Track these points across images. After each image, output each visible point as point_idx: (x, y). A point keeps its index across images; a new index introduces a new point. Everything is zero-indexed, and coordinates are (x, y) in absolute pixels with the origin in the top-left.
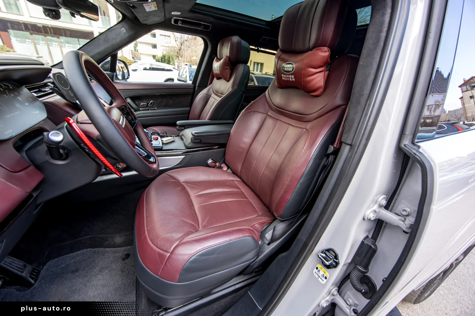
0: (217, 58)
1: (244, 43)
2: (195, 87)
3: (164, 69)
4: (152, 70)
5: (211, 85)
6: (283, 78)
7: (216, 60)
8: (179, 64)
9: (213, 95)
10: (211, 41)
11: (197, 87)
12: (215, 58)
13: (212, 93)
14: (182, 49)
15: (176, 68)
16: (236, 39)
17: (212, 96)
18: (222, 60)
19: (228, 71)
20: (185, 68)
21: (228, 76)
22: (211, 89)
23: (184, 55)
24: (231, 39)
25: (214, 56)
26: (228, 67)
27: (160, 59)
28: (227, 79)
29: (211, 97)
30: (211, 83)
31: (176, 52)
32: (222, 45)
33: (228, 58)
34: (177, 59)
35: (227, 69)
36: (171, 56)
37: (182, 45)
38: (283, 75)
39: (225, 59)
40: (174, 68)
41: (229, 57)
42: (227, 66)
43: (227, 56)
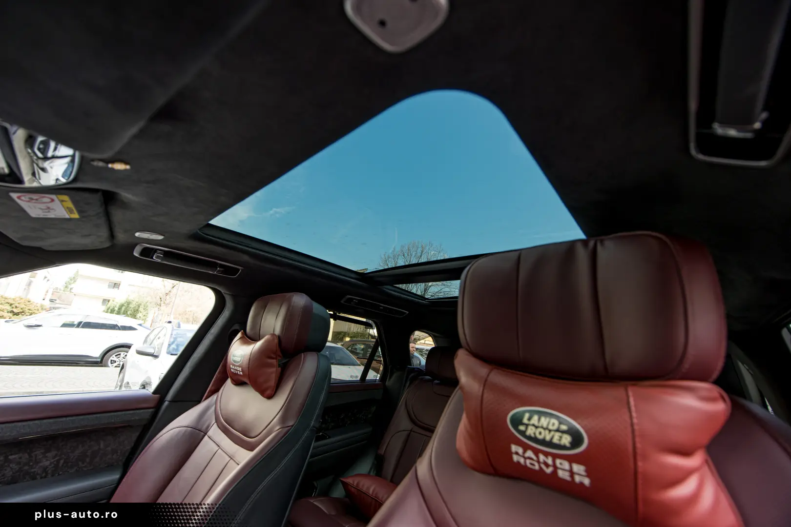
0: (245, 333)
1: (317, 308)
2: (161, 401)
3: (117, 325)
4: (83, 327)
5: (214, 397)
6: (515, 458)
7: (240, 338)
8: (157, 316)
9: (215, 431)
10: (234, 297)
11: (166, 403)
12: (239, 335)
13: (214, 421)
14: (171, 294)
15: (148, 324)
16: (300, 300)
17: (210, 433)
18: (259, 344)
19: (273, 372)
20: (165, 329)
21: (272, 383)
22: (213, 408)
23: (174, 303)
24: (289, 300)
25: (236, 327)
26: (274, 361)
27: (118, 306)
28: (269, 392)
29: (206, 437)
30: (216, 390)
31: (158, 297)
32: (264, 307)
33: (276, 341)
34: (157, 309)
35: (271, 366)
36: (142, 304)
37: (173, 287)
38: (514, 448)
39: (268, 342)
40: (140, 325)
41: (279, 337)
42: (273, 358)
43: (273, 335)
